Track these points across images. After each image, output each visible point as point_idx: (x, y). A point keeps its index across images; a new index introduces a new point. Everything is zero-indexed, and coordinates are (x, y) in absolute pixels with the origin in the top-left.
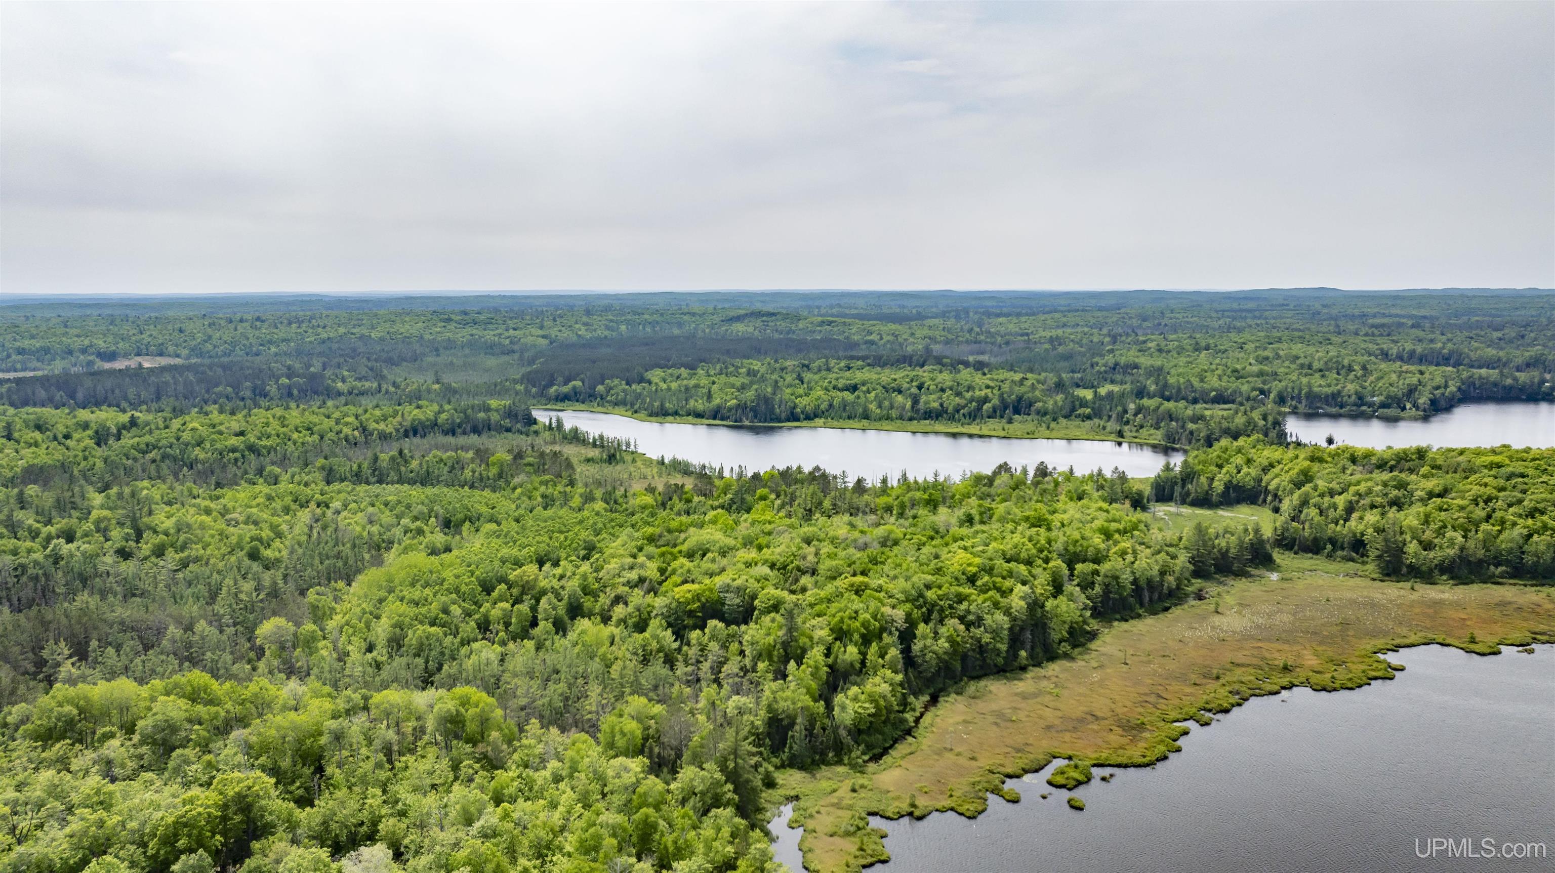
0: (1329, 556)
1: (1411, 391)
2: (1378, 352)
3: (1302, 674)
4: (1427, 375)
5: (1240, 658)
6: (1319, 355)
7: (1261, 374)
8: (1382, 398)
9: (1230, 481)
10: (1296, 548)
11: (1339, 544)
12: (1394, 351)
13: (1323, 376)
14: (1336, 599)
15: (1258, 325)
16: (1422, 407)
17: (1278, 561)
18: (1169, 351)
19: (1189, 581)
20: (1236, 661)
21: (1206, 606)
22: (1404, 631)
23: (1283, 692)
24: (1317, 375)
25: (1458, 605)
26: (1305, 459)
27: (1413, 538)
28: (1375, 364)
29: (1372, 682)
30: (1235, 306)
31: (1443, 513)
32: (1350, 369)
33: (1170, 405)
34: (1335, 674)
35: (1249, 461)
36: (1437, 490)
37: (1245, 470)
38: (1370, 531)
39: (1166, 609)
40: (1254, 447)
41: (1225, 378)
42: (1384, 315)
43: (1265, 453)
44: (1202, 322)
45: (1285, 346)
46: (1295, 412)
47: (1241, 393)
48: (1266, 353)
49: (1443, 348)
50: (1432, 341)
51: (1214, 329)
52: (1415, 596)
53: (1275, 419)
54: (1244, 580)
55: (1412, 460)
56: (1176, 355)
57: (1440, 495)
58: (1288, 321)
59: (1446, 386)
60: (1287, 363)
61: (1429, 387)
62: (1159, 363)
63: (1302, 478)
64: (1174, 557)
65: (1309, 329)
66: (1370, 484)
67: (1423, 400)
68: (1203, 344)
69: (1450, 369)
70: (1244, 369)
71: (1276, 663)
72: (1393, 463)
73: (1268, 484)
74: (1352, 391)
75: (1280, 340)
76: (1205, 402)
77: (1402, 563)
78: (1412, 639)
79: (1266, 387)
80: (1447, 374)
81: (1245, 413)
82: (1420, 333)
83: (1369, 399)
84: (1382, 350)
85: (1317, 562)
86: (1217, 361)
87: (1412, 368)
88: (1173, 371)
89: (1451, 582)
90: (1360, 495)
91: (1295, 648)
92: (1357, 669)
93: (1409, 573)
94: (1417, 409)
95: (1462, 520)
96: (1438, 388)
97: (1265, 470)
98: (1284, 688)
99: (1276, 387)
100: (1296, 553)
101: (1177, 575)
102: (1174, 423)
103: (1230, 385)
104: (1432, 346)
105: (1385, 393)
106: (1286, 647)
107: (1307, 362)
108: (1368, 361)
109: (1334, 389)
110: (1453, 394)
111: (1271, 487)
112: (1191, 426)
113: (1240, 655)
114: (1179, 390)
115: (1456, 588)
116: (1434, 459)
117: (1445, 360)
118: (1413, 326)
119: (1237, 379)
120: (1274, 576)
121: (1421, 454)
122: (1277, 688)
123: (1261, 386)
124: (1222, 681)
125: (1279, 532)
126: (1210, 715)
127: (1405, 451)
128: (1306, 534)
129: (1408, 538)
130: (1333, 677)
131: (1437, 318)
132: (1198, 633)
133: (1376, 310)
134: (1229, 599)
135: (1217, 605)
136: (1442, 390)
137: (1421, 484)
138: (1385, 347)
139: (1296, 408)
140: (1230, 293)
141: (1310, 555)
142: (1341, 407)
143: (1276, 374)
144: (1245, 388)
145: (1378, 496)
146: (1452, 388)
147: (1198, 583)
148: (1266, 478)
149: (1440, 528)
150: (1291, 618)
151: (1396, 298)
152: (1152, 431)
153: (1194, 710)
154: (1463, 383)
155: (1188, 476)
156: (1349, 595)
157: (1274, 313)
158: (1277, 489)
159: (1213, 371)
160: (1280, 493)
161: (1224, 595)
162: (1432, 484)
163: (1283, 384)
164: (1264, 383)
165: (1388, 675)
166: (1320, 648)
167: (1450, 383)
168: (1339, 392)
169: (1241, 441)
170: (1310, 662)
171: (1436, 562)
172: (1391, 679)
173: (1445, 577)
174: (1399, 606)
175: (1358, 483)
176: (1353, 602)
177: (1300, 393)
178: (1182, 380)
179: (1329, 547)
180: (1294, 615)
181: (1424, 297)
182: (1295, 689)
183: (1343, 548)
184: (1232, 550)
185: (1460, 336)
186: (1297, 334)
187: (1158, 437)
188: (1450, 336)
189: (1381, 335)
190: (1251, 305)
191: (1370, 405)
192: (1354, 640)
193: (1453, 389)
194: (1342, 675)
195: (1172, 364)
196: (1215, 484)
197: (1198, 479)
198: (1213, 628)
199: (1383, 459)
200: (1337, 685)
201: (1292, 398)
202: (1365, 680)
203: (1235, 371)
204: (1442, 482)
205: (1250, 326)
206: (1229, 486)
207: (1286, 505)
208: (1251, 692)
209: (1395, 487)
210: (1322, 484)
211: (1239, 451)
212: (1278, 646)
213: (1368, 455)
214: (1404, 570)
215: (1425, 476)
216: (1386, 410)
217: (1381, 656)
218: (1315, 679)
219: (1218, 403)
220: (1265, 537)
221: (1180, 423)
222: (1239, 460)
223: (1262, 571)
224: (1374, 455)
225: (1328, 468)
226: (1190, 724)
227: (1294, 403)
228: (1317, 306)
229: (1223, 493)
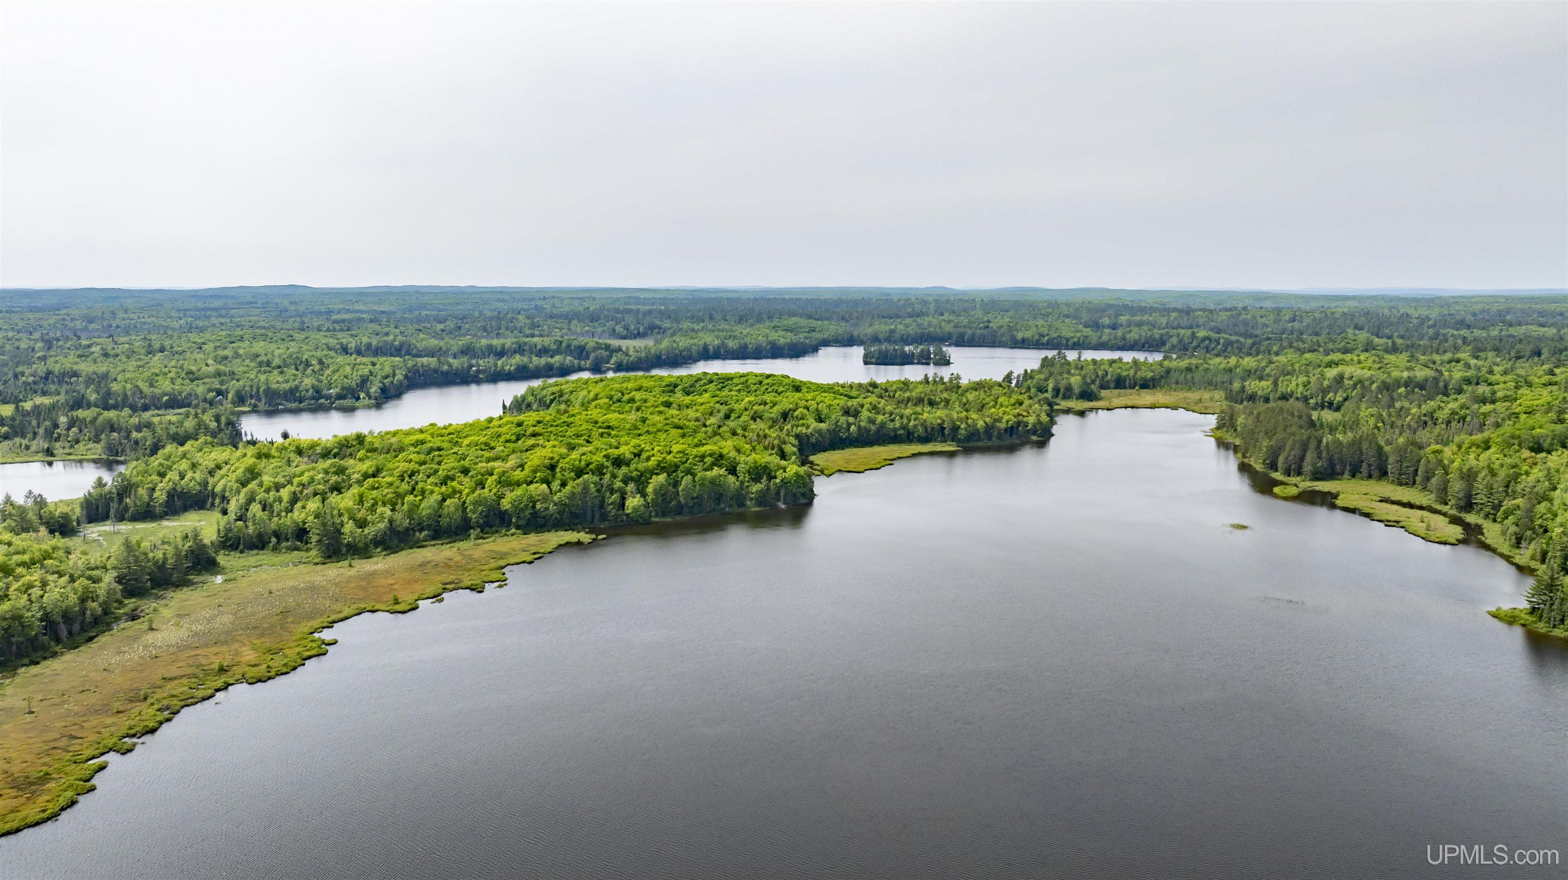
0: (275, 549)
1: (364, 382)
2: (338, 346)
3: (238, 671)
4: (377, 366)
5: (173, 671)
6: (278, 352)
7: (218, 374)
8: (338, 390)
9: (174, 489)
10: (241, 547)
11: (283, 536)
12: (352, 345)
13: (281, 373)
14: (278, 590)
15: (222, 324)
16: (373, 395)
17: (222, 563)
18: (117, 355)
19: (121, 603)
20: (169, 675)
21: (140, 625)
22: (337, 607)
23: (218, 694)
24: (276, 372)
25: (387, 573)
26: (252, 456)
27: (350, 519)
28: (332, 358)
29: (307, 662)
30: (200, 305)
31: (375, 491)
32: (308, 364)
33: (112, 414)
34: (270, 663)
35: (194, 466)
36: (370, 471)
37: (189, 475)
38: (311, 518)
39: (91, 639)
40: (201, 450)
41: (179, 381)
42: (348, 311)
43: (213, 455)
44: (161, 322)
45: (246, 344)
46: (255, 411)
47: (197, 396)
48: (226, 353)
49: (395, 340)
50: (387, 334)
51: (174, 330)
52: (352, 572)
53: (228, 419)
54: (185, 589)
55: (353, 446)
56: (124, 359)
57: (374, 476)
58: (253, 319)
59: (394, 375)
60: (247, 362)
61: (379, 377)
62: (104, 369)
63: (249, 476)
64: (96, 580)
65: (274, 327)
66: (311, 473)
67: (374, 389)
68: (157, 346)
69: (397, 359)
70: (199, 370)
71: (212, 667)
72: (336, 450)
73: (214, 487)
74: (309, 386)
75: (241, 339)
76: (158, 408)
77: (341, 543)
78: (347, 612)
79: (224, 387)
80: (396, 364)
81: (196, 415)
82: (377, 328)
83: (325, 392)
84: (341, 344)
85: (265, 557)
86: (173, 363)
87: (365, 360)
88: (120, 378)
89: (384, 553)
90: (304, 485)
91: (233, 647)
92: (292, 653)
93: (348, 551)
94: (370, 398)
95: (390, 496)
96: (387, 377)
97: (211, 473)
98: (218, 690)
99: (233, 386)
100: (241, 552)
101: (101, 599)
102: (115, 434)
103: (184, 388)
104: (386, 338)
105: (339, 386)
106: (225, 648)
107: (265, 359)
108: (326, 356)
109: (292, 384)
110: (401, 383)
111: (218, 489)
112: (135, 435)
113: (174, 668)
114: (125, 395)
115: (387, 557)
116: (372, 443)
117: (397, 351)
118: (372, 321)
119: (192, 381)
120: (219, 579)
121: (360, 439)
122: (210, 692)
123: (218, 386)
124: (149, 701)
125: (222, 534)
126: (135, 740)
127: (346, 439)
128: (251, 531)
129: (345, 519)
130: (268, 667)
131: (394, 313)
132: (127, 656)
133: (341, 306)
134: (166, 613)
135: (151, 621)
136: (391, 379)
137: (357, 467)
138: (344, 341)
139: (255, 406)
140: (197, 291)
141: (255, 551)
142: (300, 402)
143: (233, 373)
144: (200, 390)
145: (319, 484)
146: (399, 377)
147: (131, 603)
148: (211, 481)
149: (373, 505)
150: (231, 617)
151: (360, 294)
152: (91, 445)
153: (114, 740)
154: (410, 372)
155: (126, 489)
156: (291, 583)
157: (241, 312)
158: (224, 490)
159: (165, 374)
160: (227, 494)
161: (161, 610)
162: (367, 466)
163: (241, 383)
164: (222, 383)
165: (321, 651)
166: (258, 642)
167: (397, 372)
168: (297, 387)
169: (188, 446)
170: (247, 658)
171: (370, 537)
172: (325, 654)
173: (379, 550)
174: (336, 585)
175: (302, 474)
176: (295, 589)
177: (258, 389)
178: (128, 386)
179: (274, 540)
180: (235, 614)
181: (385, 293)
182: (230, 688)
183: (287, 540)
184: (170, 561)
185: (411, 329)
186: (259, 331)
187: (98, 450)
188: (402, 329)
189: (342, 330)
190: (217, 303)
191: (328, 397)
192: (293, 626)
193: (401, 377)
194: (278, 662)
195: (119, 369)
196: (157, 494)
197: (136, 491)
198: (146, 647)
199: (326, 448)
200: (272, 674)
201: (251, 397)
202: (300, 661)
203: (190, 372)
204: (374, 462)
205: (214, 325)
206: (172, 495)
207: (233, 507)
208: (183, 703)
209: (336, 473)
210: (267, 479)
211: (184, 456)
212: (216, 649)
213: (313, 446)
214: (344, 550)
215: (361, 460)
216: (342, 401)
217: (316, 635)
218: (252, 672)
219: (173, 408)
220: (207, 541)
221: (123, 434)
222: (184, 465)
223: (206, 577)
224: (318, 445)
225: (275, 463)
226: (111, 757)
227: (253, 401)
228: (286, 303)
229: (167, 502)
